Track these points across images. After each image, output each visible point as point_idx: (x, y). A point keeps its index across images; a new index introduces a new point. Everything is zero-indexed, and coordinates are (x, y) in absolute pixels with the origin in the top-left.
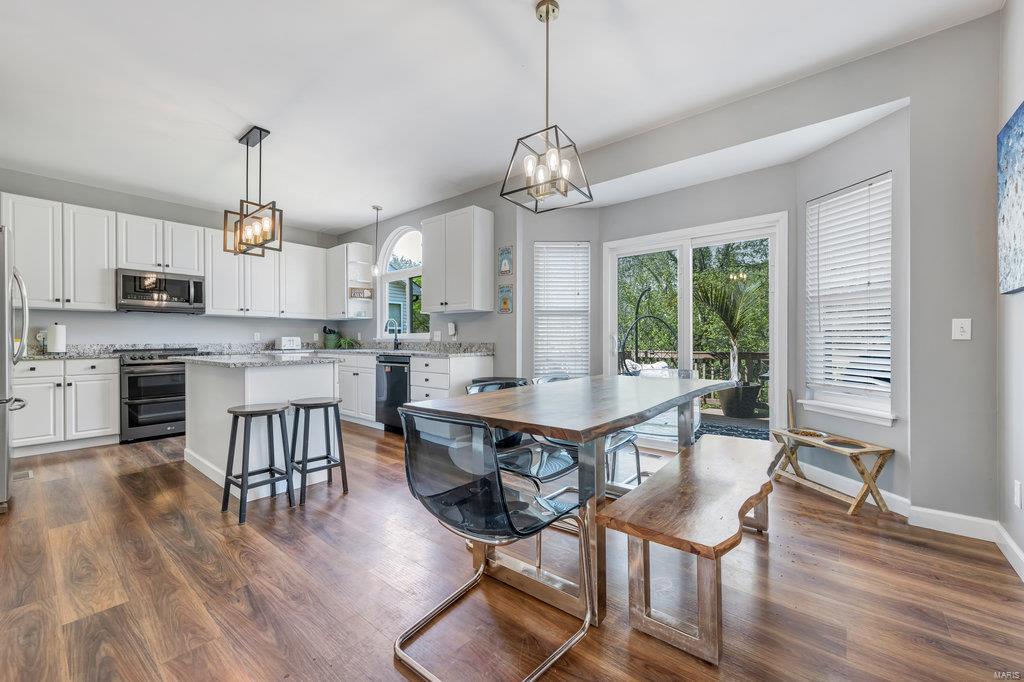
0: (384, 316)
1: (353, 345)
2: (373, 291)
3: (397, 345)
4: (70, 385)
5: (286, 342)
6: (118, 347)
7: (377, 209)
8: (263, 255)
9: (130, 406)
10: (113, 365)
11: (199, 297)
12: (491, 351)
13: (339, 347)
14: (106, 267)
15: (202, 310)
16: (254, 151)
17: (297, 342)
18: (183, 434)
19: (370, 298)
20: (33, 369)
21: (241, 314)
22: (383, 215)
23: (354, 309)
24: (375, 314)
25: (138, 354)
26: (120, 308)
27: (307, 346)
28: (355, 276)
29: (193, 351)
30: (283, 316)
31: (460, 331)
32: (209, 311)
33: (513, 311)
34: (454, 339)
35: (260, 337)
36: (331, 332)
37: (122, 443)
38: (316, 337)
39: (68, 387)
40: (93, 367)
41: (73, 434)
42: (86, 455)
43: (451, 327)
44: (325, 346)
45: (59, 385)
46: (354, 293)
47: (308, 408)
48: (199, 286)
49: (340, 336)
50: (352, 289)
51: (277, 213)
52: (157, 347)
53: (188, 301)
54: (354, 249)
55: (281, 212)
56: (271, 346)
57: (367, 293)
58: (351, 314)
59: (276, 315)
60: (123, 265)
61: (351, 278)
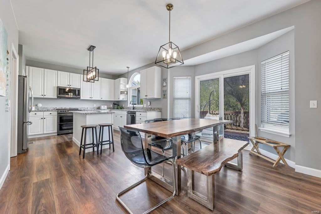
0: (130, 99)
1: (122, 108)
2: (127, 92)
3: (134, 108)
4: (45, 118)
5: (102, 107)
6: (57, 108)
7: (128, 68)
8: (94, 82)
9: (60, 124)
10: (55, 113)
11: (79, 94)
12: (160, 110)
13: (118, 109)
14: (55, 86)
15: (80, 98)
16: (92, 52)
17: (106, 107)
18: (72, 133)
19: (126, 94)
20: (36, 114)
21: (90, 99)
22: (130, 69)
23: (122, 97)
24: (128, 99)
25: (63, 110)
26: (58, 97)
27: (108, 108)
28: (122, 88)
29: (77, 110)
30: (102, 99)
31: (151, 104)
32: (82, 98)
33: (167, 98)
34: (150, 107)
35: (96, 105)
36: (115, 104)
37: (58, 135)
38: (111, 106)
39: (44, 119)
40: (51, 114)
41: (45, 132)
42: (48, 138)
43: (149, 103)
44: (114, 108)
45: (42, 118)
46: (122, 93)
47: (103, 126)
48: (79, 91)
49: (118, 105)
50: (121, 91)
51: (97, 70)
52: (67, 108)
53: (76, 95)
54: (122, 79)
55: (98, 70)
56: (99, 108)
57: (126, 93)
58: (121, 99)
59: (100, 99)
60: (59, 85)
61: (121, 88)
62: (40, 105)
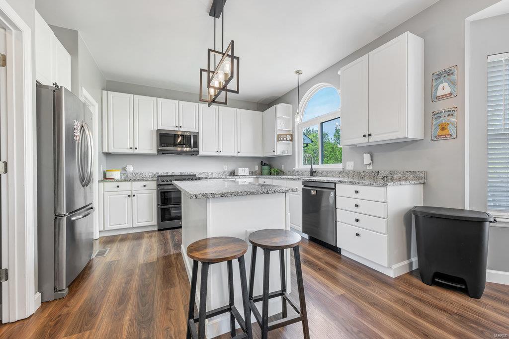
1: (279, 173)
2: (292, 136)
3: (313, 173)
4: (134, 196)
5: (241, 171)
6: (160, 174)
7: (298, 73)
9: (162, 209)
10: (153, 185)
11: (196, 145)
12: (422, 179)
13: (270, 174)
14: (152, 129)
15: (198, 152)
17: (247, 170)
19: (290, 140)
20: (118, 187)
21: (217, 154)
22: (304, 77)
23: (280, 149)
24: (294, 152)
25: (166, 178)
26: (159, 151)
27: (252, 173)
28: (281, 126)
29: (192, 178)
30: (239, 155)
31: (376, 159)
32: (201, 153)
34: (370, 168)
35: (227, 167)
36: (265, 164)
37: (159, 230)
38: (257, 168)
39: (133, 197)
40: (145, 186)
41: (136, 224)
42: (138, 237)
43: (367, 157)
44: (262, 174)
45: (129, 196)
46: (280, 138)
48: (196, 137)
49: (271, 167)
50: (279, 135)
52: (177, 174)
53: (190, 146)
54: (280, 107)
56: (233, 174)
57: (289, 138)
58: (278, 152)
59: (235, 154)
60: (160, 127)
61: (279, 128)
62: (130, 169)
